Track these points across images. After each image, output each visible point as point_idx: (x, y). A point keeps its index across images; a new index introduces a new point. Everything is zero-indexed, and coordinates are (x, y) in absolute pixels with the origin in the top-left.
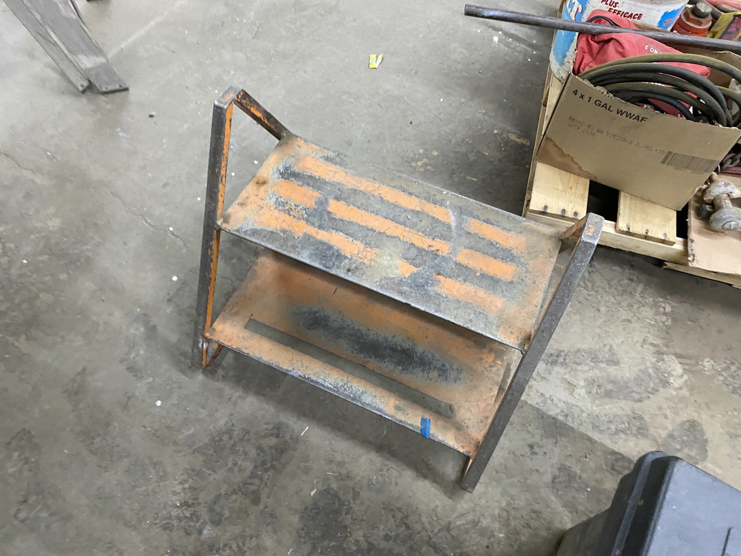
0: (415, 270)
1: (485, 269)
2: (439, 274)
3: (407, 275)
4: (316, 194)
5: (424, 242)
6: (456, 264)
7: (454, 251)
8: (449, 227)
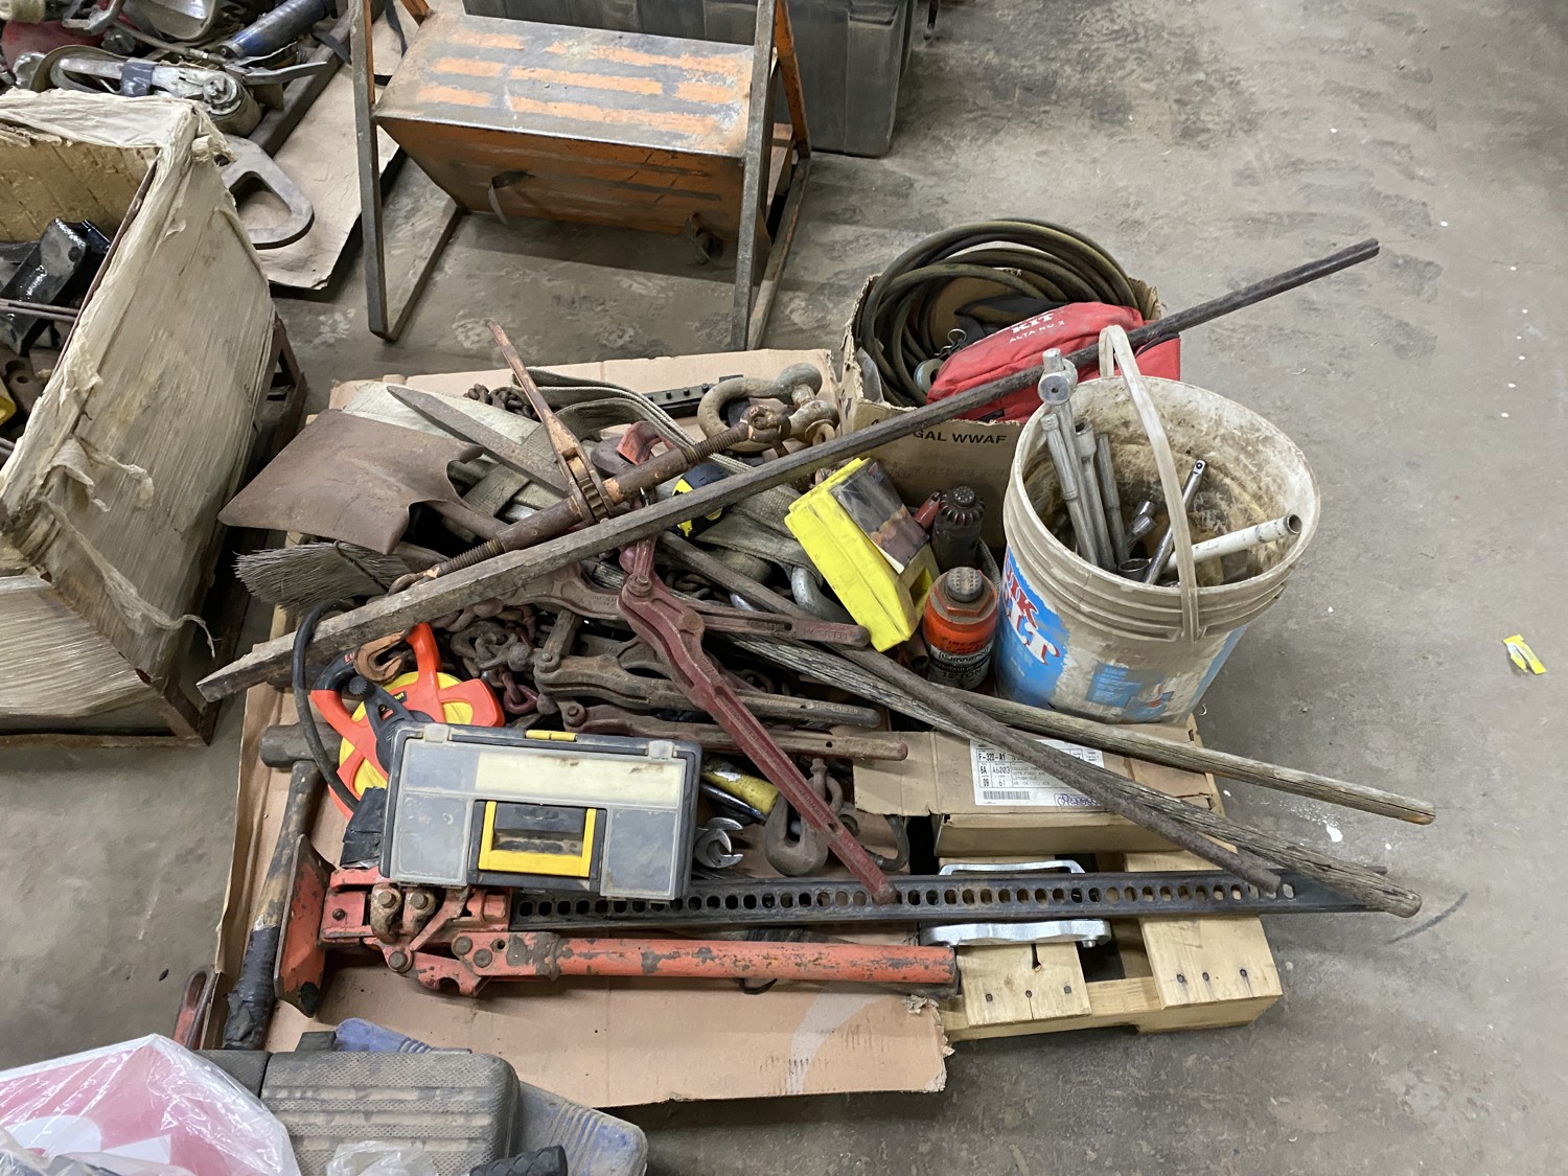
0: (548, 49)
1: (470, 63)
2: (521, 50)
3: (556, 44)
4: (679, 95)
5: (540, 73)
6: (503, 62)
7: (505, 72)
8: (512, 94)
